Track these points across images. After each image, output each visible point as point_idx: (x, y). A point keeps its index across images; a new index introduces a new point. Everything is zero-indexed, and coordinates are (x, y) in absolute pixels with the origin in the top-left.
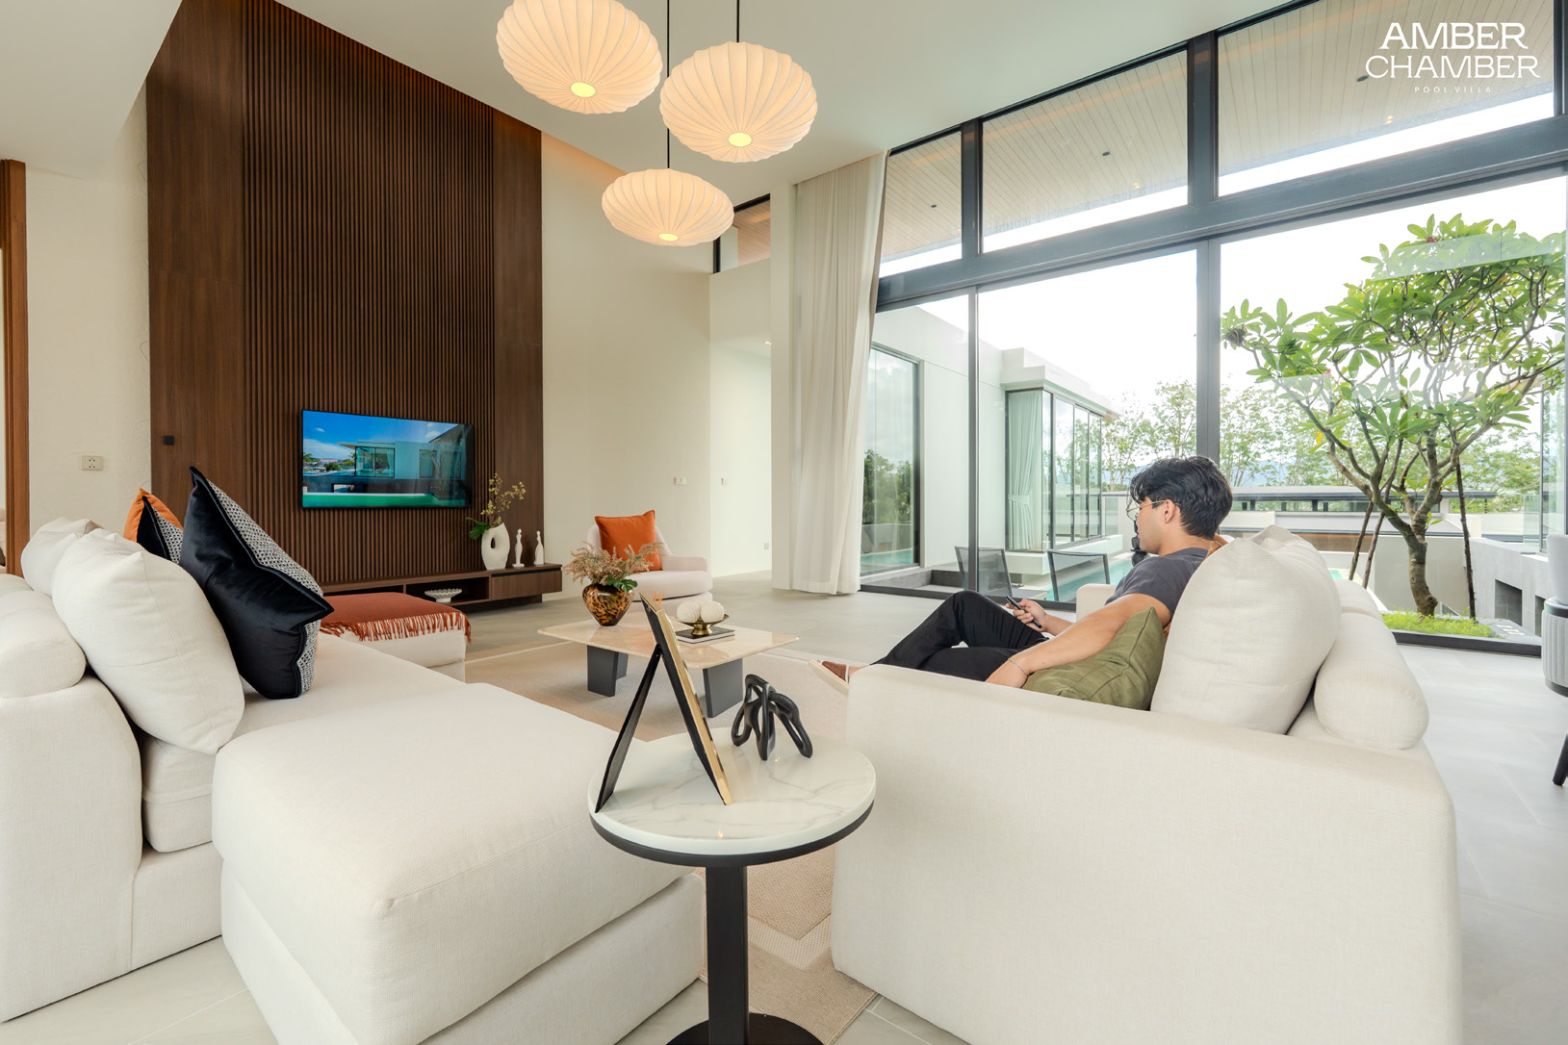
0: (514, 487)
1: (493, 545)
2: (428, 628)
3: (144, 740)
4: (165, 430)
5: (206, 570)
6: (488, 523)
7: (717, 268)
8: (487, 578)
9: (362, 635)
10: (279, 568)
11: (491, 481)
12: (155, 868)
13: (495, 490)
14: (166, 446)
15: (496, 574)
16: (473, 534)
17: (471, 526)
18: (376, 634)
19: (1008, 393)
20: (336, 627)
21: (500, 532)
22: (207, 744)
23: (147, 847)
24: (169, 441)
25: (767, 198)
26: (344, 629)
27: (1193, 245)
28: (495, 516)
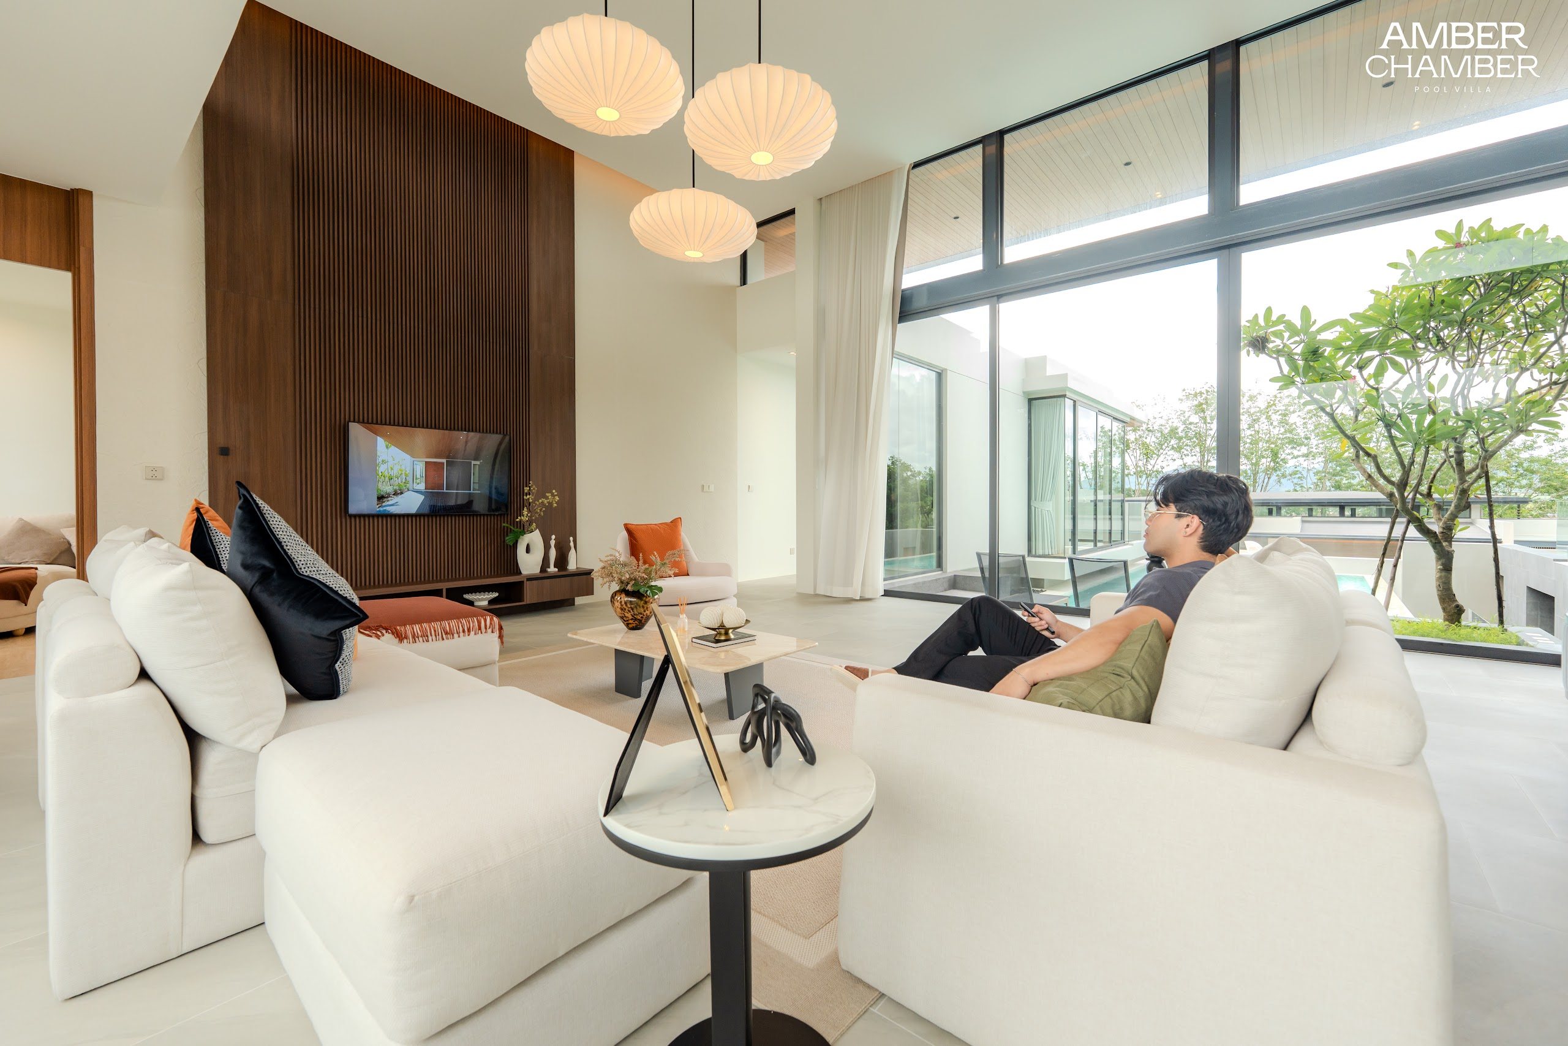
0: (547, 494)
1: (528, 550)
2: (464, 631)
3: (193, 738)
4: (221, 442)
5: (250, 579)
6: (523, 529)
7: (744, 282)
8: (523, 582)
9: (401, 637)
10: (317, 577)
11: (526, 489)
12: (204, 859)
13: (530, 498)
14: (222, 456)
15: (531, 579)
16: (509, 539)
17: (506, 532)
18: (414, 637)
19: (1030, 401)
20: (377, 630)
21: (534, 538)
22: (251, 743)
23: (196, 838)
24: (225, 452)
25: (792, 212)
26: (384, 631)
27: (1214, 253)
28: (530, 523)
